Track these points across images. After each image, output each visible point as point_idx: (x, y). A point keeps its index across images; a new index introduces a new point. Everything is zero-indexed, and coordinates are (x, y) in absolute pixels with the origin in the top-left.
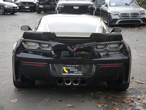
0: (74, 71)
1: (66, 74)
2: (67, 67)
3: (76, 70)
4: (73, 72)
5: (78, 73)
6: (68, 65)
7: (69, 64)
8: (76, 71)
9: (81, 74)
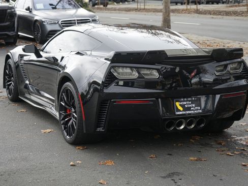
0: (191, 107)
1: (181, 113)
2: (180, 102)
3: (194, 105)
4: (189, 109)
5: (196, 110)
6: (182, 99)
7: (184, 98)
8: (193, 107)
9: (201, 111)
